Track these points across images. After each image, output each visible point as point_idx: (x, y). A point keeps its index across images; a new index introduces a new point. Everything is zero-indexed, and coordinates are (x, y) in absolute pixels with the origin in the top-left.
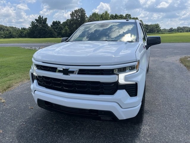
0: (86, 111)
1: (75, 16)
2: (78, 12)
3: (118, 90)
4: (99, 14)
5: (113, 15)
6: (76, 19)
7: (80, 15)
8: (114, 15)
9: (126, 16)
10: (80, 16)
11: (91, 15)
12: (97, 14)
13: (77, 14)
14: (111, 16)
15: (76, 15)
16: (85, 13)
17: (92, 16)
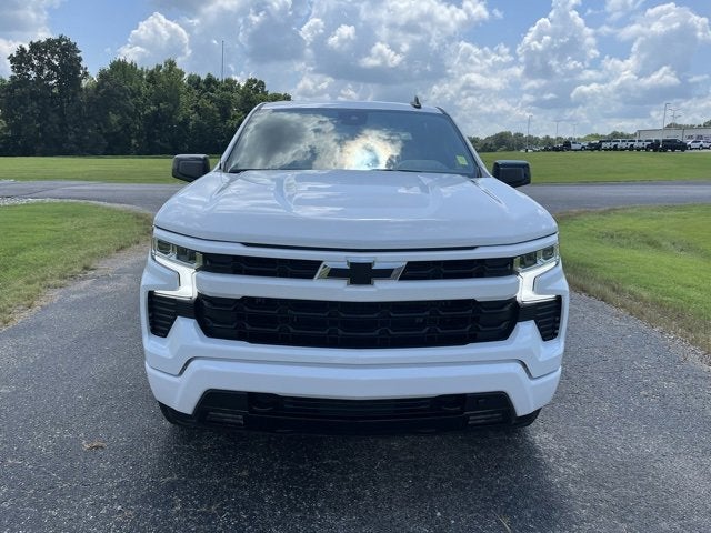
0: (423, 404)
1: (33, 66)
2: (45, 52)
3: (519, 324)
4: (139, 68)
5: (199, 78)
6: (38, 78)
7: (56, 63)
8: (203, 77)
9: (247, 85)
10: (54, 68)
11: (107, 67)
12: (133, 67)
13: (40, 59)
14: (190, 81)
15: (35, 62)
16: (80, 59)
17: (111, 72)
